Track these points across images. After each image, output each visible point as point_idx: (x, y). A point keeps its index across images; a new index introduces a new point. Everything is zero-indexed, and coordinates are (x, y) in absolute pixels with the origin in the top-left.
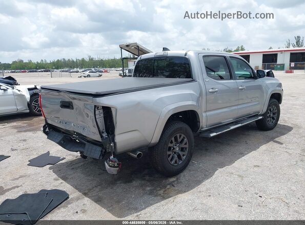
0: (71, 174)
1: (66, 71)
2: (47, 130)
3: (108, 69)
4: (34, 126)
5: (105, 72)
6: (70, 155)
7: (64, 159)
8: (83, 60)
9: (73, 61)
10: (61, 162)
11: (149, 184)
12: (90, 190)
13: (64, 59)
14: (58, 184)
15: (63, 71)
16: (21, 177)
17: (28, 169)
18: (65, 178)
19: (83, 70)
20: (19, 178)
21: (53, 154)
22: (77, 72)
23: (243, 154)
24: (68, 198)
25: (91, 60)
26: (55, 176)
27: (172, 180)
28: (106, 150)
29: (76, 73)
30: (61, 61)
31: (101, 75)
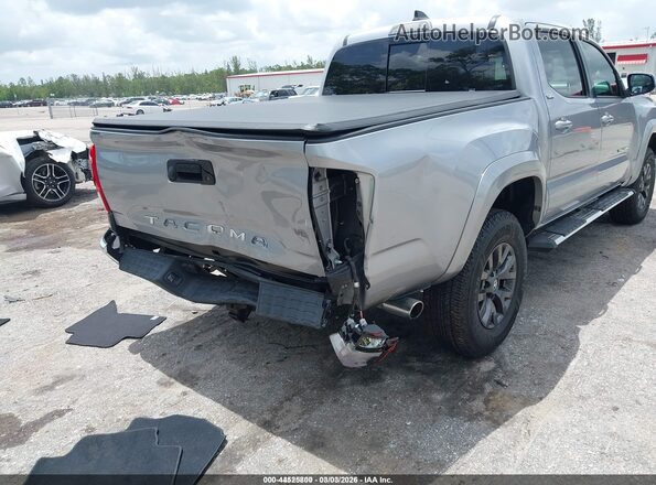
0: (200, 366)
1: (83, 104)
2: (117, 244)
3: (180, 97)
4: (46, 233)
5: (173, 104)
6: (174, 307)
7: (161, 320)
8: (120, 78)
9: (97, 81)
10: (157, 329)
11: (430, 382)
12: (276, 410)
13: (74, 76)
14: (176, 399)
15: (76, 104)
16: (59, 381)
17: (71, 356)
18: (187, 378)
19: (125, 99)
20: (55, 383)
21: (126, 306)
22: (110, 105)
23: (615, 286)
24: (225, 442)
25: (139, 77)
26: (158, 374)
27: (486, 366)
28: (334, 302)
29: (107, 109)
30: (67, 80)
31: (169, 110)
